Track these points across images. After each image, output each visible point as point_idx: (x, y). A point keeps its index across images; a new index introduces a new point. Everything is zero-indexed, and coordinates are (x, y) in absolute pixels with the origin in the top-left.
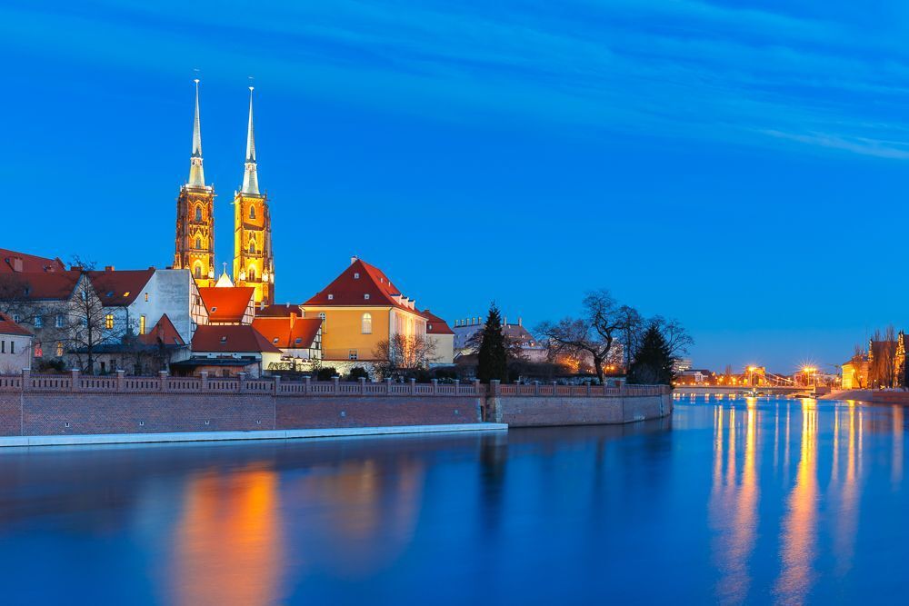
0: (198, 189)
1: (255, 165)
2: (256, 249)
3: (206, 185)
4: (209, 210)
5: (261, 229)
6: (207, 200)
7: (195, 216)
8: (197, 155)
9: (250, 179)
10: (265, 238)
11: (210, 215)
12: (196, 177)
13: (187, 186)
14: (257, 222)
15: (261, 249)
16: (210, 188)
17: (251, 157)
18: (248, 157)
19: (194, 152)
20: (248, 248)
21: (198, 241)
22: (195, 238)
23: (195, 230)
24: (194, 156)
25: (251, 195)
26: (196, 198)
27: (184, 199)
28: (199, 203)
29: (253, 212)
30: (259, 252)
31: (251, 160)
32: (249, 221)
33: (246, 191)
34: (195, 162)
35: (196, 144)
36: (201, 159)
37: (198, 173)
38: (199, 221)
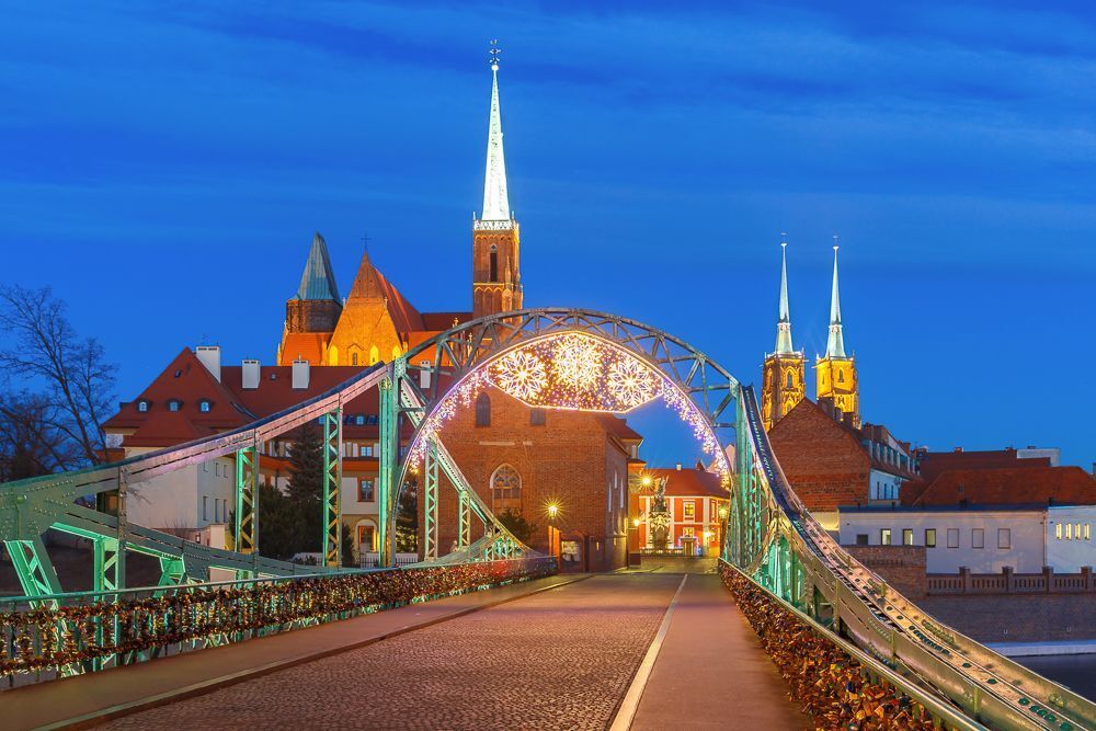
0: (787, 356)
1: (840, 326)
3: (794, 350)
4: (800, 376)
5: (850, 393)
6: (798, 365)
7: (785, 382)
8: (785, 320)
9: (834, 343)
10: (856, 401)
11: (801, 381)
12: (784, 343)
13: (779, 352)
14: (847, 386)
16: (799, 353)
17: (837, 319)
18: (833, 318)
19: (782, 318)
22: (786, 405)
23: (787, 397)
24: (783, 321)
25: (839, 358)
26: (787, 364)
27: (776, 366)
28: (790, 369)
29: (841, 376)
31: (837, 322)
32: (839, 385)
33: (832, 354)
34: (784, 328)
35: (784, 309)
36: (789, 324)
37: (786, 339)
38: (790, 387)
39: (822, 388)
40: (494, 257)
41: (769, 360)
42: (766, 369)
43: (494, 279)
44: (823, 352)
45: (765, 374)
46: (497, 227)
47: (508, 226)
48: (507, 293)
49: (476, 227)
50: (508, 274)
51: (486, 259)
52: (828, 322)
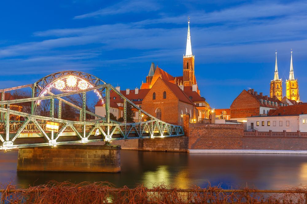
0: (277, 80)
1: (293, 72)
2: (294, 94)
3: (279, 79)
4: (281, 85)
5: (296, 89)
6: (280, 83)
7: (276, 87)
9: (291, 76)
10: (297, 91)
11: (281, 86)
12: (276, 77)
13: (275, 80)
14: (295, 87)
15: (296, 94)
16: (280, 80)
17: (292, 70)
18: (291, 70)
19: (276, 71)
20: (292, 94)
21: (278, 93)
22: (277, 93)
23: (277, 91)
25: (293, 80)
26: (277, 83)
27: (274, 83)
29: (293, 84)
30: (295, 95)
31: (292, 71)
32: (292, 87)
33: (290, 79)
34: (276, 74)
35: (276, 68)
36: (278, 73)
37: (277, 76)
38: (278, 88)
39: (288, 88)
40: (188, 63)
41: (272, 82)
42: (271, 84)
43: (188, 68)
44: (288, 79)
45: (271, 85)
46: (189, 57)
47: (191, 56)
48: (190, 71)
49: (184, 57)
50: (191, 67)
51: (186, 64)
52: (289, 71)
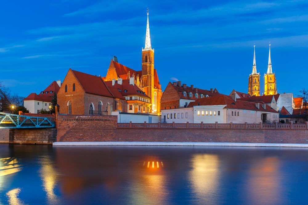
0: (255, 74)
1: (271, 66)
2: (272, 89)
3: (257, 73)
4: (258, 79)
5: (273, 83)
6: (258, 77)
7: (254, 81)
8: (255, 65)
9: (269, 70)
10: (275, 85)
11: (258, 81)
12: (254, 71)
13: (252, 74)
14: (273, 81)
15: (274, 88)
16: (258, 74)
17: (270, 63)
18: (269, 64)
19: (254, 65)
20: (269, 88)
21: (255, 88)
22: (254, 87)
23: (255, 85)
24: (254, 66)
25: (270, 74)
26: (255, 77)
27: (251, 77)
28: (256, 78)
29: (271, 78)
30: (273, 89)
31: (270, 64)
32: (270, 81)
33: (268, 73)
34: (255, 67)
35: (254, 62)
36: (256, 66)
38: (256, 83)
39: (266, 82)
40: (146, 57)
41: (250, 76)
42: (249, 78)
43: (146, 62)
44: (266, 73)
45: (249, 80)
46: (147, 50)
47: (149, 49)
48: (148, 65)
49: (143, 50)
50: (149, 60)
52: (268, 65)
